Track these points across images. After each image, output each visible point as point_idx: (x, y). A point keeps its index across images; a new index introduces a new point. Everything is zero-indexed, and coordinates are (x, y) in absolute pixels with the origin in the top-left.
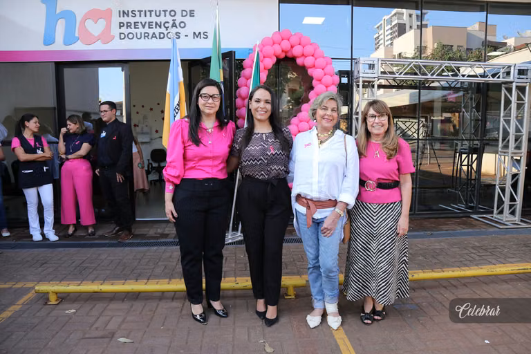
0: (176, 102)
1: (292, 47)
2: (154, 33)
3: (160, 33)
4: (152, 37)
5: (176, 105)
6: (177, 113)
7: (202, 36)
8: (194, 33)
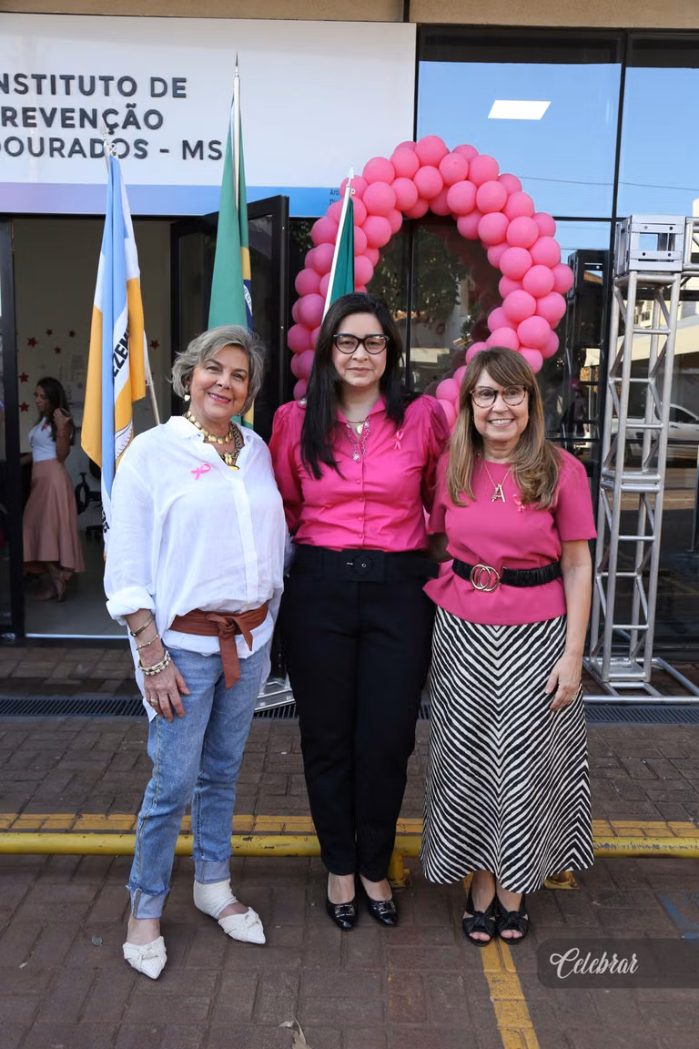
0: (119, 334)
1: (447, 186)
2: (77, 142)
3: (93, 142)
4: (72, 152)
5: (116, 342)
6: (120, 365)
7: (207, 151)
8: (186, 144)
